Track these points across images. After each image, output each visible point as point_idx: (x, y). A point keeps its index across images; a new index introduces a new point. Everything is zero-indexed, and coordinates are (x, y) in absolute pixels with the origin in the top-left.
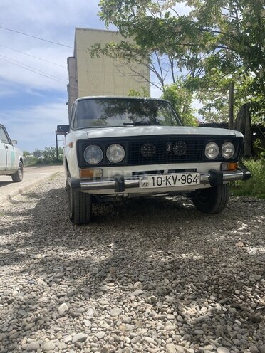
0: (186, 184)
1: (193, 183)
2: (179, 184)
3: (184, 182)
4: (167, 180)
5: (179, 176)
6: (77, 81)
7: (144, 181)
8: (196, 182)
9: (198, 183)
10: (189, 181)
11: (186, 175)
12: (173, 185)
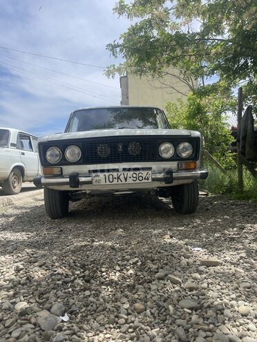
0: (138, 181)
1: (144, 181)
2: (130, 181)
3: (135, 179)
4: (118, 178)
5: (130, 173)
6: (128, 97)
7: (96, 178)
8: (148, 179)
9: (150, 180)
10: (141, 178)
11: (137, 172)
12: (124, 182)
